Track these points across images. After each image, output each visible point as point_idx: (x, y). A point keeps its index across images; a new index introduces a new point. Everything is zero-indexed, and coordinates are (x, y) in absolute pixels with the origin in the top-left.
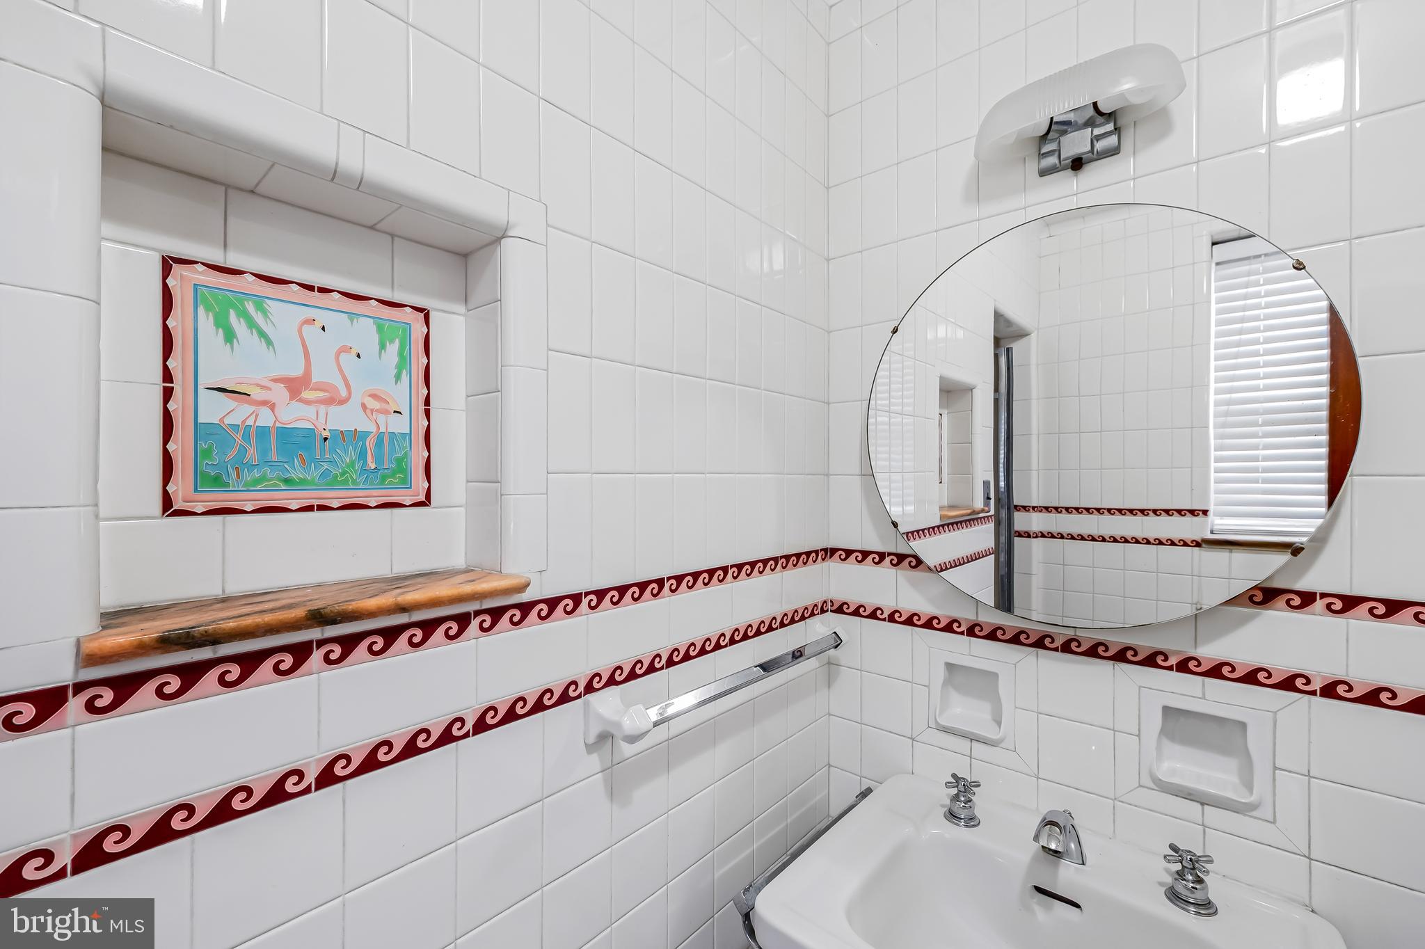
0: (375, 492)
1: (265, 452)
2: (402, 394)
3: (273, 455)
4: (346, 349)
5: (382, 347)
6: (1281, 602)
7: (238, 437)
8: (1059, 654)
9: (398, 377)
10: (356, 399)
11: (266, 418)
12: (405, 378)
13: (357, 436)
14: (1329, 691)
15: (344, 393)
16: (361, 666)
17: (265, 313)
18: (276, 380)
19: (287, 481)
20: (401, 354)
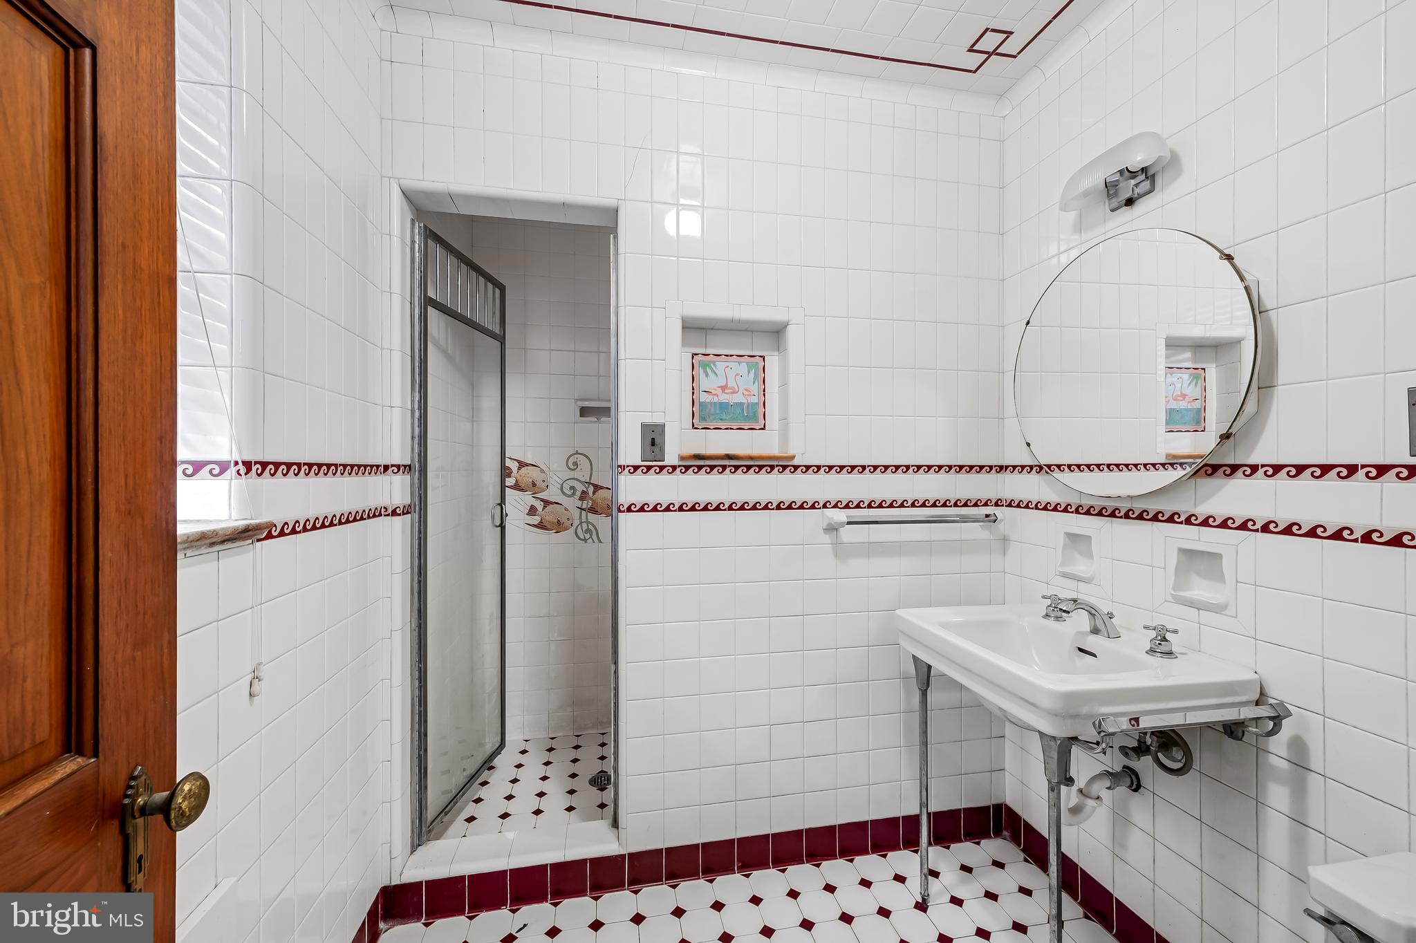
0: (747, 424)
1: (715, 410)
2: (755, 389)
3: (718, 412)
4: (738, 374)
5: (749, 372)
6: (1240, 473)
7: (709, 406)
8: (1123, 520)
9: (754, 383)
10: (740, 392)
11: (716, 400)
12: (756, 382)
13: (741, 404)
14: (1265, 529)
15: (737, 389)
16: (739, 476)
17: (715, 366)
18: (719, 387)
19: (721, 419)
20: (755, 373)
